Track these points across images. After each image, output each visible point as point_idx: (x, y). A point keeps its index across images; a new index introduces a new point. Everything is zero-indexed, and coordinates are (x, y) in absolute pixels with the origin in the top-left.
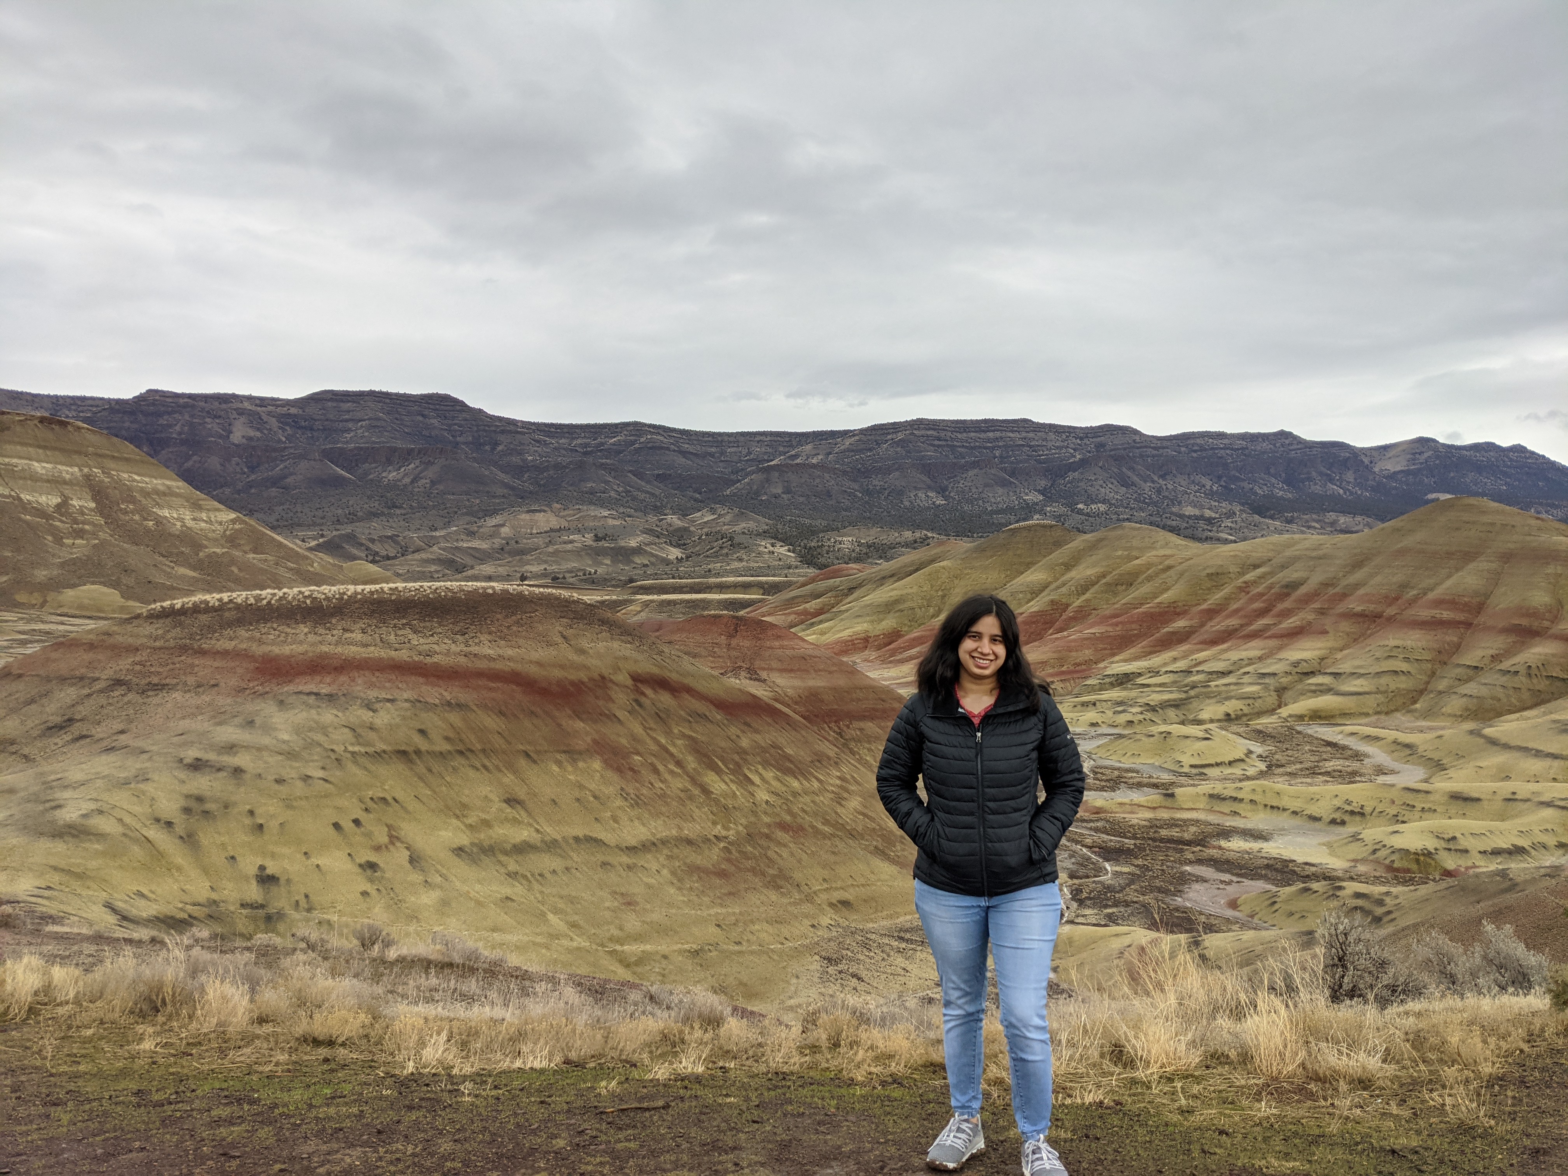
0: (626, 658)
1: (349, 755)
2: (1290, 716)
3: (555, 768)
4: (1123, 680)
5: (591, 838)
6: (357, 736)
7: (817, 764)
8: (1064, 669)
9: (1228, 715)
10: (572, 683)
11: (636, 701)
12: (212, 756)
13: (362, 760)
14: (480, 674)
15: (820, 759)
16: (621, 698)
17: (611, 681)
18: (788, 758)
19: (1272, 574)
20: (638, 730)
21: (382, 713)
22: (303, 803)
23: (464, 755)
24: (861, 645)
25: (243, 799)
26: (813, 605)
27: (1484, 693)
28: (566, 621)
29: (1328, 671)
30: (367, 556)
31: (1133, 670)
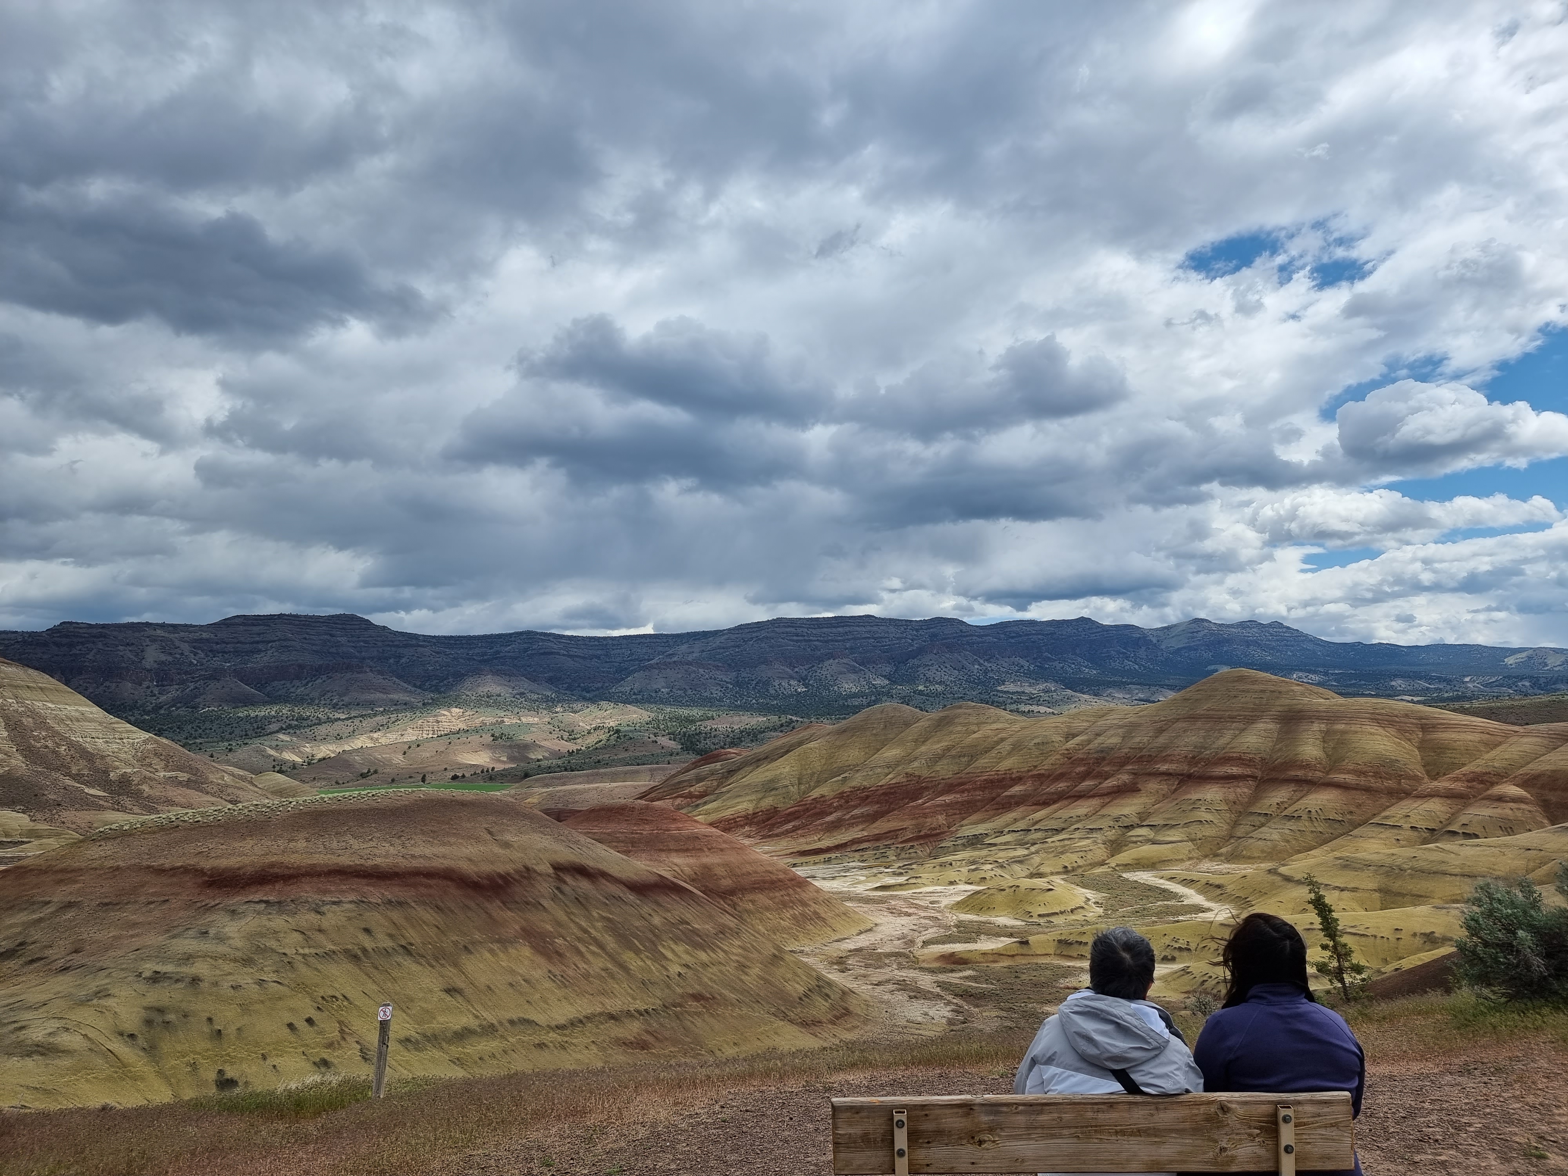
0: (545, 849)
1: (300, 958)
2: (1118, 865)
3: (487, 955)
4: (975, 841)
5: (525, 1020)
6: (307, 939)
7: (721, 936)
8: (922, 833)
9: (1066, 867)
10: (500, 876)
11: (558, 888)
12: (169, 968)
13: (312, 960)
14: (417, 873)
15: (722, 931)
16: (545, 888)
17: (535, 871)
18: (695, 932)
19: (1089, 742)
20: (561, 915)
21: (329, 915)
22: (258, 1006)
23: (406, 950)
24: (742, 823)
25: (202, 1007)
26: (698, 788)
27: (1276, 836)
28: (491, 818)
29: (1144, 824)
30: (274, 767)
31: (981, 832)
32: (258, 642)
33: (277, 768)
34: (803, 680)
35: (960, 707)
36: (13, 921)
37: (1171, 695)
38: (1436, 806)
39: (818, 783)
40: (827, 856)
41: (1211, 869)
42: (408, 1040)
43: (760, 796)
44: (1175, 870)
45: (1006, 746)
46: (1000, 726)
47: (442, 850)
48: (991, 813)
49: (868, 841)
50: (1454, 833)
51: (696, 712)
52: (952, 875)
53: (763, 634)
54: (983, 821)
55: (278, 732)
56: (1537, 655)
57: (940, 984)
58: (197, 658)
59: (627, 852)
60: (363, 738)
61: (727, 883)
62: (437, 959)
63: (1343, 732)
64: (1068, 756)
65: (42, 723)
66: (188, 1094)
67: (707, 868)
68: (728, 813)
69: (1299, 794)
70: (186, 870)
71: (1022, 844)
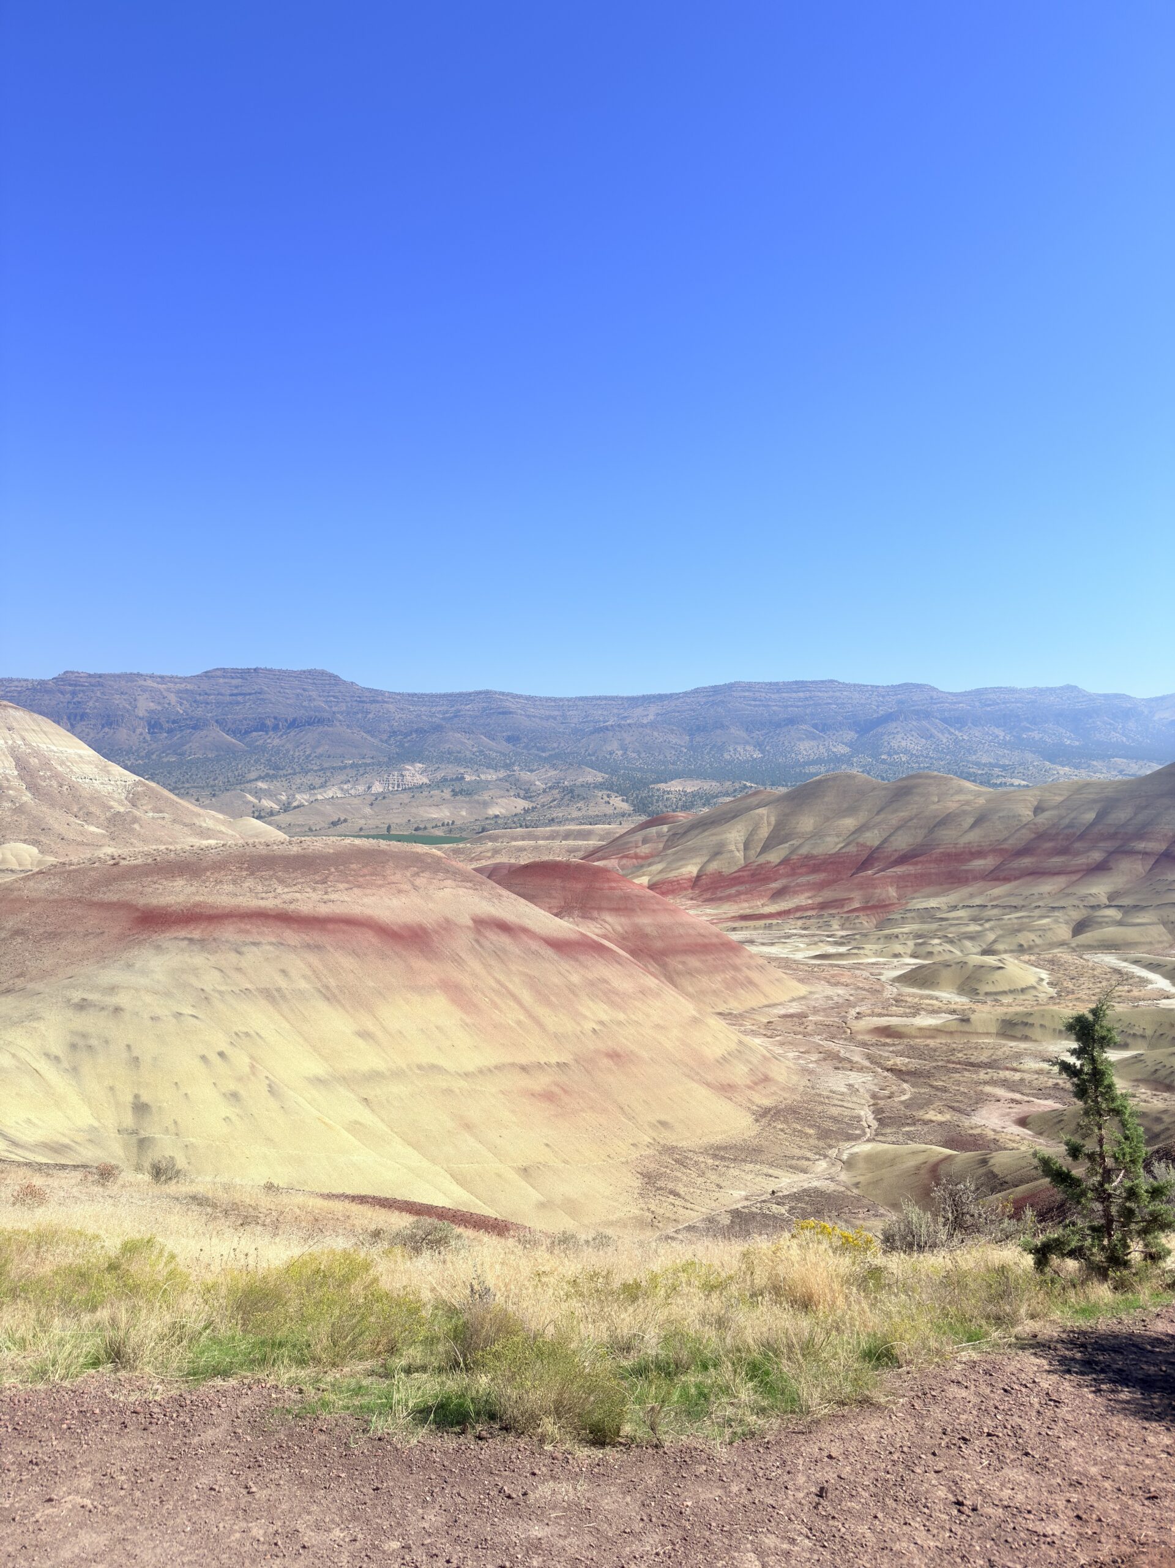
0: (468, 905)
1: (217, 994)
2: (1078, 946)
3: (402, 1002)
4: (928, 915)
5: (434, 1065)
6: (225, 977)
7: (640, 995)
8: (869, 904)
9: (1021, 946)
10: (419, 926)
11: (477, 941)
12: (95, 997)
13: (228, 997)
14: (337, 919)
15: (643, 991)
16: (462, 938)
17: (455, 924)
18: (614, 991)
19: (1063, 816)
20: (480, 969)
21: (248, 955)
22: (173, 1037)
23: (321, 993)
24: (686, 885)
26: (643, 849)
28: (418, 872)
29: (1113, 904)
30: (253, 812)
31: (933, 905)
32: (236, 695)
33: (256, 814)
34: (759, 746)
35: (924, 777)
37: (1157, 768)
39: (765, 850)
40: (768, 922)
43: (707, 860)
44: (1141, 953)
45: (967, 820)
46: (965, 797)
48: (946, 887)
49: (813, 909)
52: (898, 948)
53: (720, 698)
55: (256, 780)
57: (870, 1057)
58: (183, 708)
60: (335, 789)
61: (659, 944)
62: (351, 1004)
64: (1038, 829)
67: (635, 928)
68: (670, 876)
70: (121, 906)
71: (974, 919)
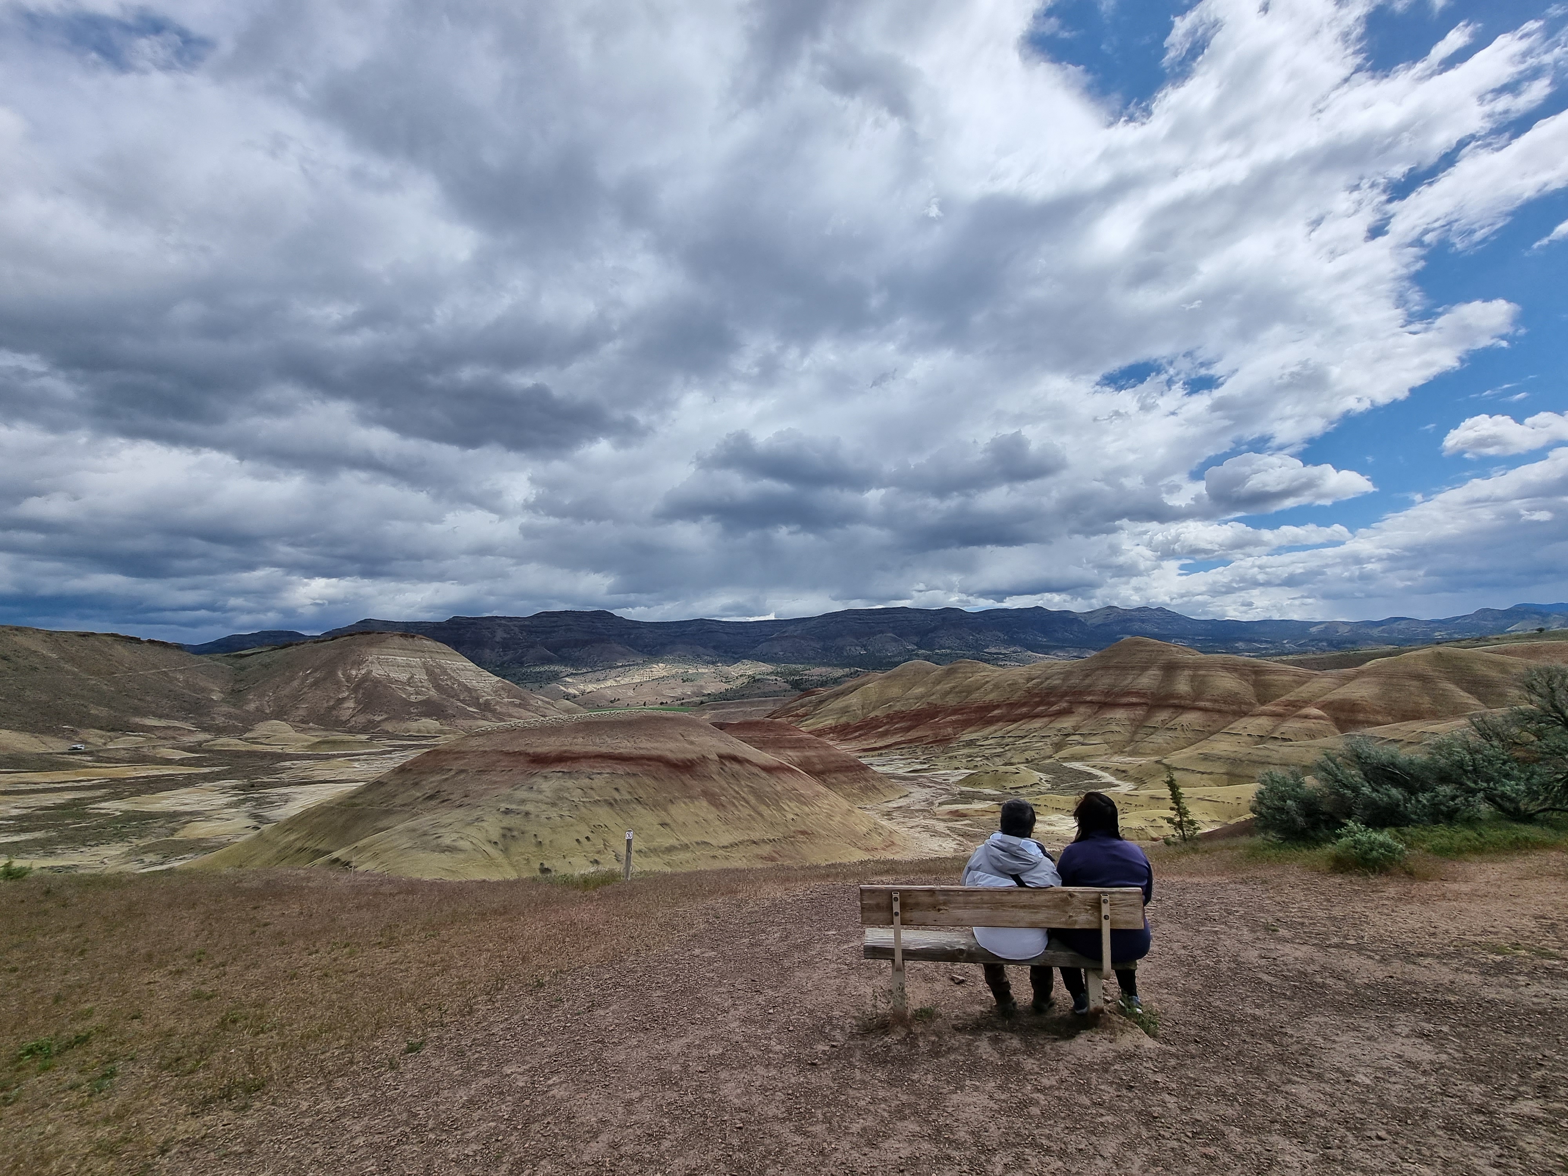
0: (713, 746)
1: (581, 803)
2: (1060, 758)
3: (683, 805)
4: (971, 743)
5: (705, 842)
6: (585, 793)
7: (817, 798)
8: (938, 739)
9: (1027, 759)
10: (689, 760)
11: (722, 768)
12: (514, 807)
13: (587, 805)
15: (818, 795)
16: (714, 768)
17: (708, 758)
18: (801, 795)
19: (1042, 683)
20: (724, 783)
21: (596, 780)
22: (560, 829)
23: (638, 801)
24: (828, 732)
25: (531, 828)
26: (801, 711)
27: (1160, 740)
28: (684, 728)
29: (1077, 733)
30: (564, 696)
31: (974, 737)
32: (553, 627)
33: (566, 697)
34: (864, 646)
35: (961, 662)
36: (433, 779)
37: (1094, 653)
38: (1264, 721)
39: (874, 709)
40: (880, 752)
41: (1118, 760)
42: (640, 851)
43: (839, 716)
44: (1098, 761)
45: (989, 686)
46: (985, 674)
47: (656, 745)
48: (981, 726)
49: (905, 743)
50: (1276, 738)
51: (800, 667)
52: (956, 763)
53: (839, 619)
54: (976, 731)
55: (565, 677)
56: (1331, 626)
57: (949, 828)
58: (523, 635)
59: (760, 748)
61: (819, 767)
62: (655, 806)
63: (1204, 676)
64: (1028, 691)
65: (445, 672)
66: (525, 875)
67: (808, 758)
68: (820, 726)
69: (1175, 715)
70: (520, 753)
71: (1000, 745)
